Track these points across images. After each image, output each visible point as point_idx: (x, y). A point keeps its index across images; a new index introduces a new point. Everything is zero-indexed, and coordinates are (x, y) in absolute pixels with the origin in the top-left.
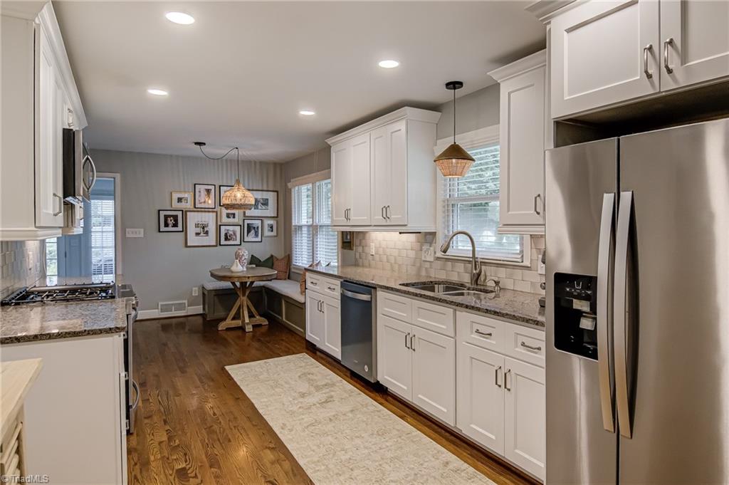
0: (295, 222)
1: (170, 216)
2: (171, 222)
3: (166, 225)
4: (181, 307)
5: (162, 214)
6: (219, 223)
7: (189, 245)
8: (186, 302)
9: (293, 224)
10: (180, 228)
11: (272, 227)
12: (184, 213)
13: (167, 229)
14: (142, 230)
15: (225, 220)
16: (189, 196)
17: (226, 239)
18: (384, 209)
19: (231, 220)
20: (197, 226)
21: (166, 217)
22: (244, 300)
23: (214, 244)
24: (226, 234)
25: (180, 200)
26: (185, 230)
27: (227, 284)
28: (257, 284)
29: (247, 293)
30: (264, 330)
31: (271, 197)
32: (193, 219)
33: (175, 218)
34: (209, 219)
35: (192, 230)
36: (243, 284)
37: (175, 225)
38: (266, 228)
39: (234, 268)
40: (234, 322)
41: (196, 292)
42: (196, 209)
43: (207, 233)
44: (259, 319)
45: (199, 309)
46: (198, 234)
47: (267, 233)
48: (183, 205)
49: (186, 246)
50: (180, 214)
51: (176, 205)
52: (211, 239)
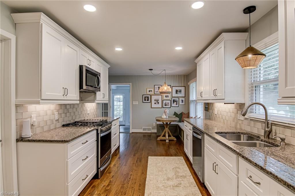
0: (191, 99)
1: (146, 97)
2: (146, 99)
3: (145, 100)
4: (149, 129)
5: (144, 96)
6: (163, 99)
7: (152, 107)
8: (151, 128)
9: (190, 100)
10: (149, 101)
11: (183, 101)
12: (151, 96)
13: (145, 102)
14: (138, 102)
15: (165, 98)
16: (153, 90)
17: (165, 105)
18: (214, 91)
19: (167, 98)
20: (155, 100)
21: (145, 97)
22: (167, 129)
23: (161, 107)
24: (165, 104)
25: (149, 91)
26: (151, 102)
27: (161, 123)
28: (172, 123)
29: (168, 127)
30: (175, 142)
31: (183, 89)
32: (154, 98)
33: (148, 97)
34: (159, 98)
35: (153, 102)
36: (167, 123)
37: (148, 100)
38: (180, 101)
39: (163, 117)
40: (163, 137)
41: (154, 125)
42: (155, 95)
43: (158, 103)
44: (172, 138)
45: (155, 131)
46: (155, 103)
47: (181, 103)
48: (150, 93)
49: (152, 108)
50: (149, 96)
51: (148, 93)
52: (160, 105)
